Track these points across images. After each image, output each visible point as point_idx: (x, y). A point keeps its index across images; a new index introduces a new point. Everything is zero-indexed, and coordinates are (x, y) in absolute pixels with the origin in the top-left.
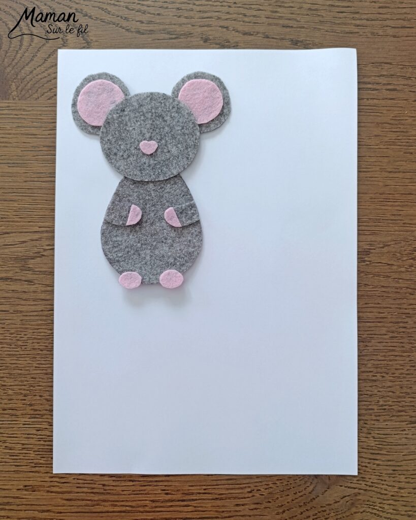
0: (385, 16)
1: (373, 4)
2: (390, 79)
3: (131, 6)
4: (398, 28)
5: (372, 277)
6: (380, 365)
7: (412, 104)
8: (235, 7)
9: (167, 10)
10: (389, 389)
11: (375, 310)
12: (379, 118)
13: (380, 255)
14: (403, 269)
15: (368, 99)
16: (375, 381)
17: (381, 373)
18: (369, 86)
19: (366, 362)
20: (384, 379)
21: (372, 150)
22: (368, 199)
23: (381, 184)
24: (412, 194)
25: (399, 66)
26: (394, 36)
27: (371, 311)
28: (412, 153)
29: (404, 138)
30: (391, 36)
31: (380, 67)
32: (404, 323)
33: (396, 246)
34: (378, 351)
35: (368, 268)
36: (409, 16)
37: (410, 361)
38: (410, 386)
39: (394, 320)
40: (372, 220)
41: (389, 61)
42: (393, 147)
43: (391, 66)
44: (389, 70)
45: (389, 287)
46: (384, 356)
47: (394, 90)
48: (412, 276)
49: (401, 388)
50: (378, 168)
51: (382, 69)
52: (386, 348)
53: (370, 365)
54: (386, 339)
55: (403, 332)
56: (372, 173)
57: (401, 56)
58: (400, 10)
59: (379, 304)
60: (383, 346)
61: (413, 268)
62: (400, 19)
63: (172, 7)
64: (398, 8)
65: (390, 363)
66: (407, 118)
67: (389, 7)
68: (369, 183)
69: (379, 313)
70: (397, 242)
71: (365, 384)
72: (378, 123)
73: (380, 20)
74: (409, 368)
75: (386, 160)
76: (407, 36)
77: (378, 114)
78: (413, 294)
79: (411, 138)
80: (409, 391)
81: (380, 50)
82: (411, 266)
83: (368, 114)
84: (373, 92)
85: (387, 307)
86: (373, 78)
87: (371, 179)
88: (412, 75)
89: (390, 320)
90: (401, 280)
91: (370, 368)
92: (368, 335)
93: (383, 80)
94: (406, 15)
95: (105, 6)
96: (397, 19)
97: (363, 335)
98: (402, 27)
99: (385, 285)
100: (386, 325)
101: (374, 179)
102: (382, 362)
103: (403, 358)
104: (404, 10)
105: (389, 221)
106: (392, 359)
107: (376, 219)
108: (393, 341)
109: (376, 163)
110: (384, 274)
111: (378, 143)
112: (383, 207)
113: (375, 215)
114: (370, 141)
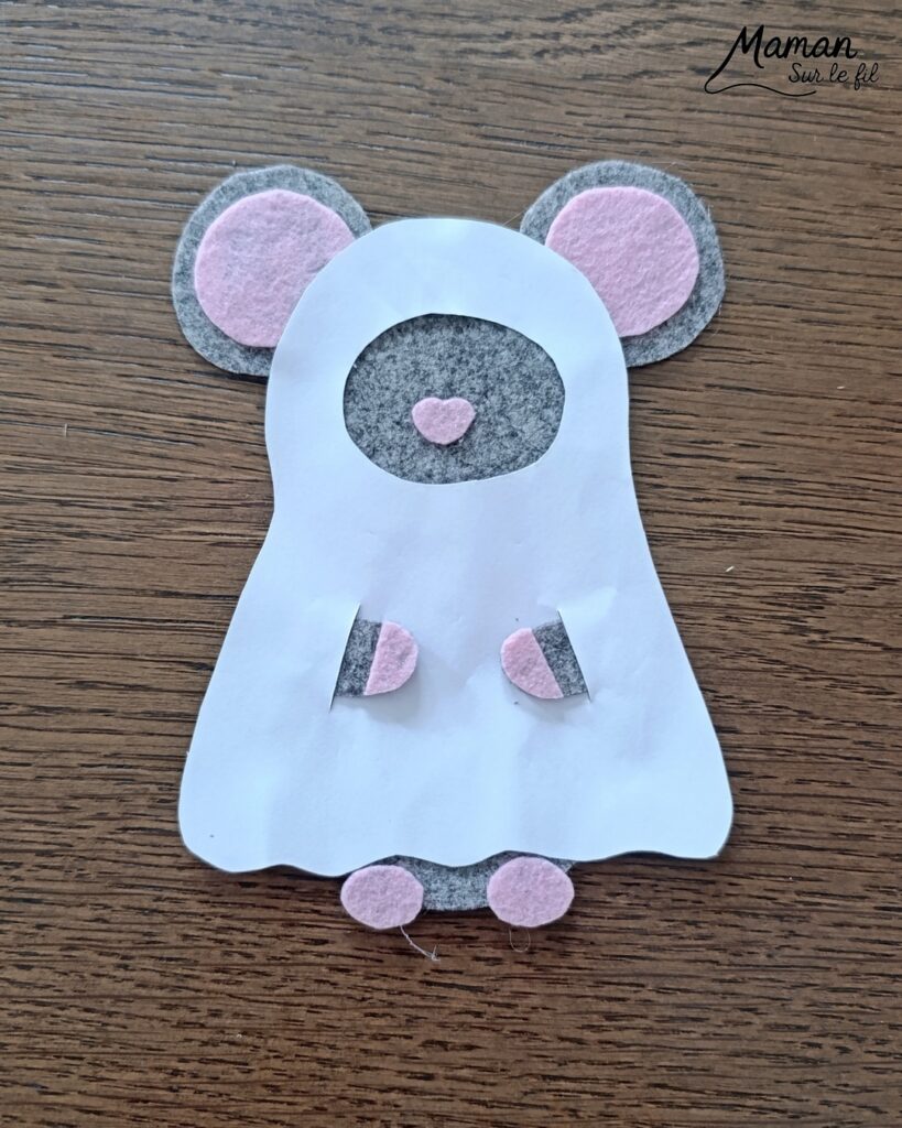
5: (826, 689)
6: (835, 1008)
10: (863, 1098)
11: (830, 808)
12: (883, 150)
13: (858, 612)
16: (814, 1063)
17: (837, 1036)
19: (785, 994)
20: (845, 1058)
21: (852, 253)
22: (828, 414)
23: (877, 369)
27: (815, 807)
34: (830, 954)
35: (816, 657)
39: (894, 848)
40: (837, 489)
45: (885, 727)
46: (854, 974)
50: (868, 315)
52: (860, 945)
53: (798, 1006)
54: (861, 914)
56: (848, 329)
59: (844, 785)
60: (851, 940)
65: (873, 1002)
68: (837, 361)
69: (846, 818)
71: (779, 1071)
72: (875, 166)
75: (896, 288)
77: (879, 135)
83: (844, 132)
85: (874, 801)
86: (868, 17)
87: (845, 349)
89: (881, 847)
91: (798, 1014)
92: (798, 893)
97: (783, 892)
99: (873, 722)
100: (866, 863)
101: (853, 349)
102: (843, 997)
106: (879, 987)
107: (854, 487)
108: (887, 922)
109: (862, 298)
110: (869, 680)
111: (874, 232)
112: (879, 449)
113: (851, 473)
114: (847, 221)
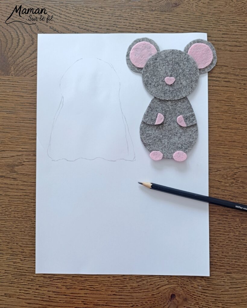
0: (226, 39)
1: (219, 32)
2: (226, 75)
3: (81, 27)
4: (233, 46)
7: (238, 90)
8: (140, 30)
9: (101, 30)
10: (216, 253)
12: (219, 97)
13: (214, 175)
14: (228, 185)
15: (213, 86)
18: (214, 79)
20: (213, 247)
21: (214, 115)
23: (217, 135)
24: (235, 142)
25: (232, 68)
26: (230, 51)
28: (236, 118)
29: (233, 109)
30: (229, 51)
31: (221, 68)
32: (226, 215)
33: (224, 171)
36: (240, 40)
37: (229, 237)
38: (228, 252)
39: (220, 214)
41: (226, 65)
42: (226, 114)
43: (228, 68)
44: (226, 70)
46: (214, 234)
47: (229, 81)
48: (233, 189)
49: (223, 253)
50: (216, 126)
51: (222, 69)
52: (215, 229)
54: (215, 224)
55: (226, 221)
56: (213, 128)
57: (233, 62)
58: (234, 36)
61: (233, 184)
62: (234, 41)
63: (104, 28)
64: (234, 35)
65: (217, 238)
66: (235, 98)
67: (228, 34)
70: (225, 169)
72: (218, 100)
73: (223, 41)
74: (227, 241)
75: (221, 121)
76: (238, 51)
77: (218, 95)
78: (232, 199)
79: (236, 109)
80: (227, 255)
81: (222, 58)
82: (232, 183)
83: (212, 94)
84: (216, 82)
86: (217, 74)
88: (239, 73)
90: (226, 191)
93: (222, 76)
94: (238, 39)
95: (66, 26)
96: (232, 41)
98: (235, 46)
100: (216, 216)
101: (214, 132)
103: (225, 236)
104: (237, 36)
105: (221, 157)
106: (218, 236)
107: (214, 155)
108: (219, 225)
109: (215, 123)
110: (216, 187)
111: (217, 112)
112: (218, 149)
113: (213, 153)
114: (213, 110)
